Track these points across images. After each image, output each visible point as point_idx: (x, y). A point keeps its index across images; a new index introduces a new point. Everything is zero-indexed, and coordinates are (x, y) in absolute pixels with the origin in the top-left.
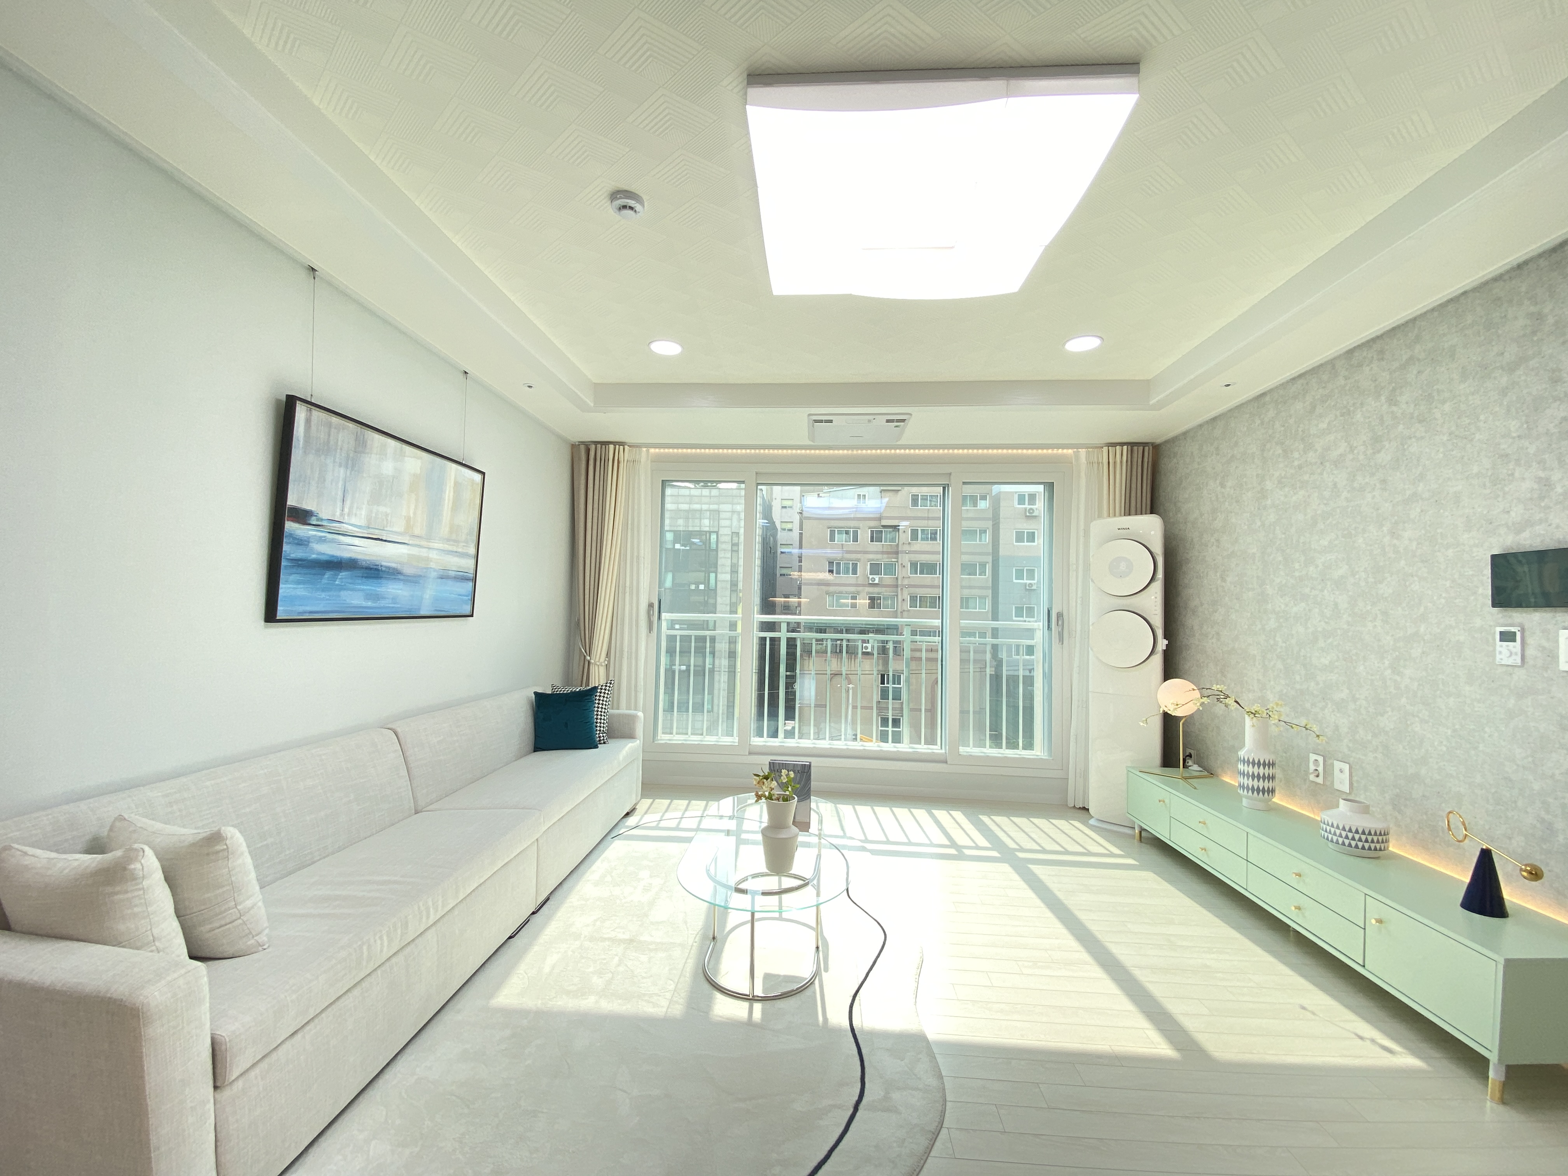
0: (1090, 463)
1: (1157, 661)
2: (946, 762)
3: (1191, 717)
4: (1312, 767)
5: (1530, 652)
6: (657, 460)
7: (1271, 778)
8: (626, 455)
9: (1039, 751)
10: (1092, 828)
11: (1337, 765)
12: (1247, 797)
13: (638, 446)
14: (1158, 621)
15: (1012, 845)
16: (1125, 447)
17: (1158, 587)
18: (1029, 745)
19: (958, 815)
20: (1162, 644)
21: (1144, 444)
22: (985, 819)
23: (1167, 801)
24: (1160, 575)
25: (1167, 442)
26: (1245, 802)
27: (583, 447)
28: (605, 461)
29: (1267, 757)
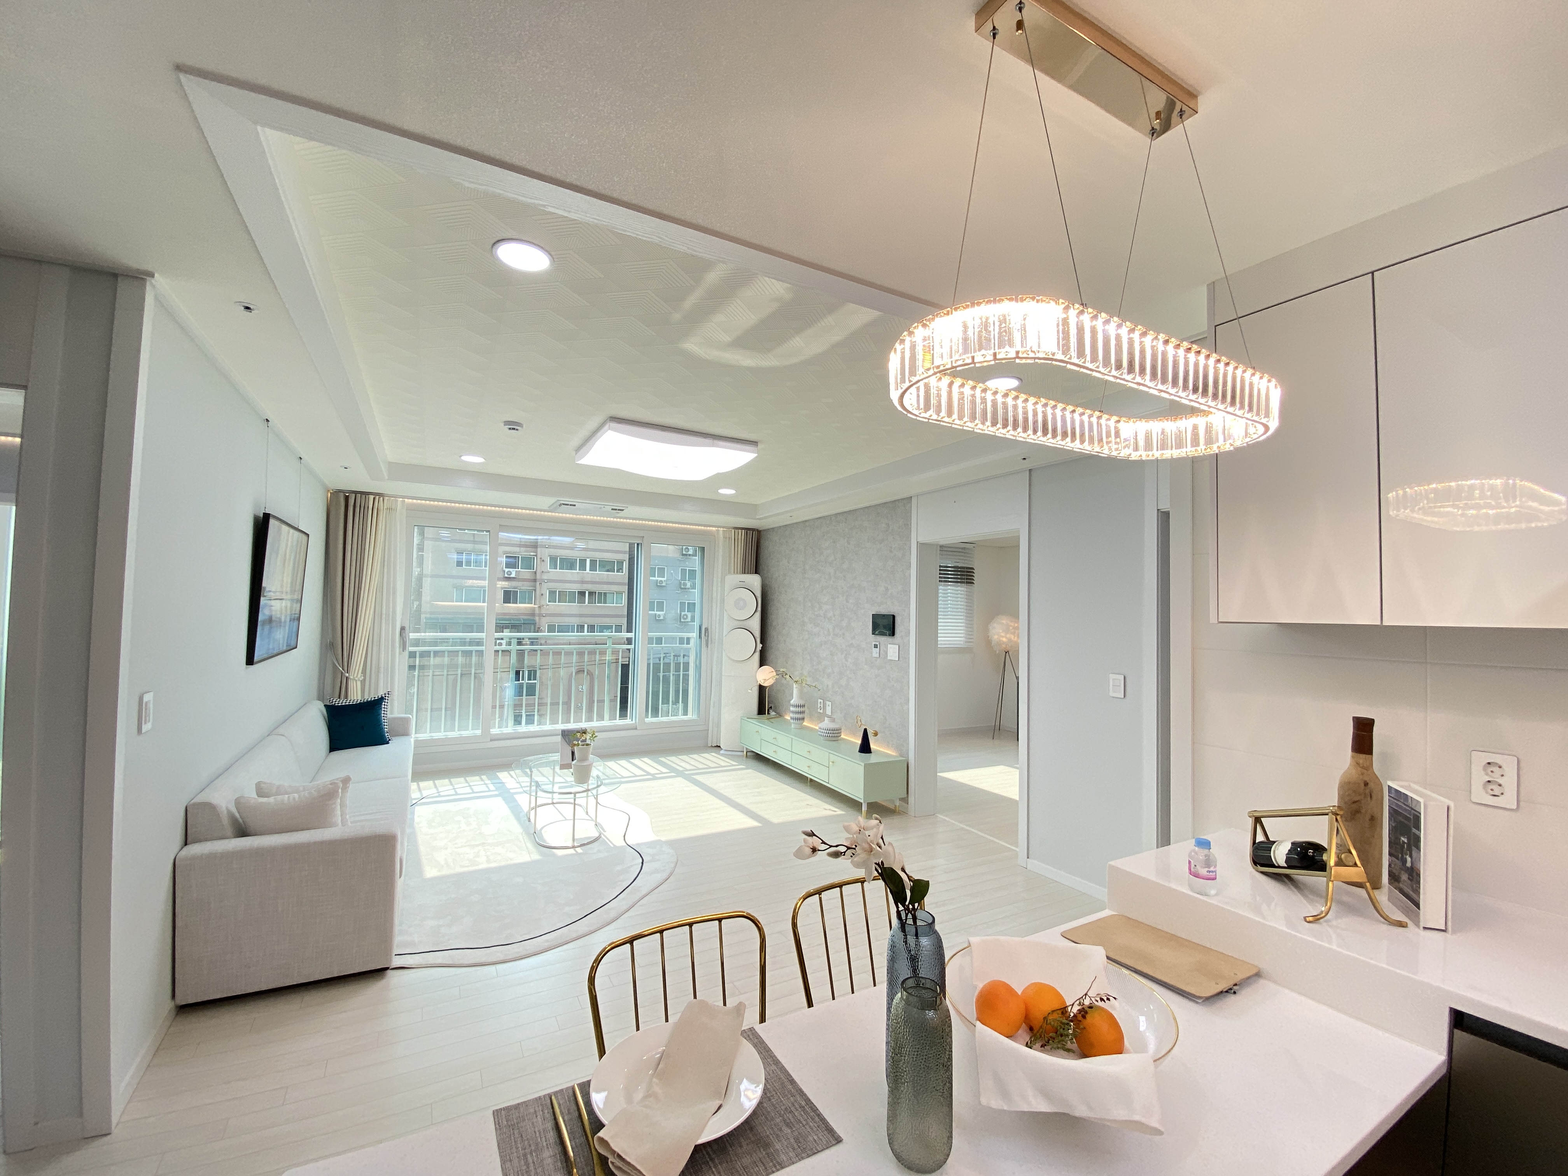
0: (725, 537)
1: (757, 656)
2: (636, 729)
3: (772, 685)
4: (819, 705)
5: (882, 652)
6: (411, 509)
7: (803, 712)
8: (383, 505)
9: (691, 716)
10: (723, 755)
11: (828, 703)
12: (794, 723)
13: (395, 497)
14: (758, 634)
15: (681, 769)
16: (744, 531)
17: (758, 615)
18: (685, 712)
19: (646, 759)
20: (760, 646)
21: (753, 530)
22: (663, 759)
23: (760, 731)
24: (759, 609)
25: (764, 530)
26: (793, 726)
27: (342, 495)
28: (366, 508)
29: (802, 703)
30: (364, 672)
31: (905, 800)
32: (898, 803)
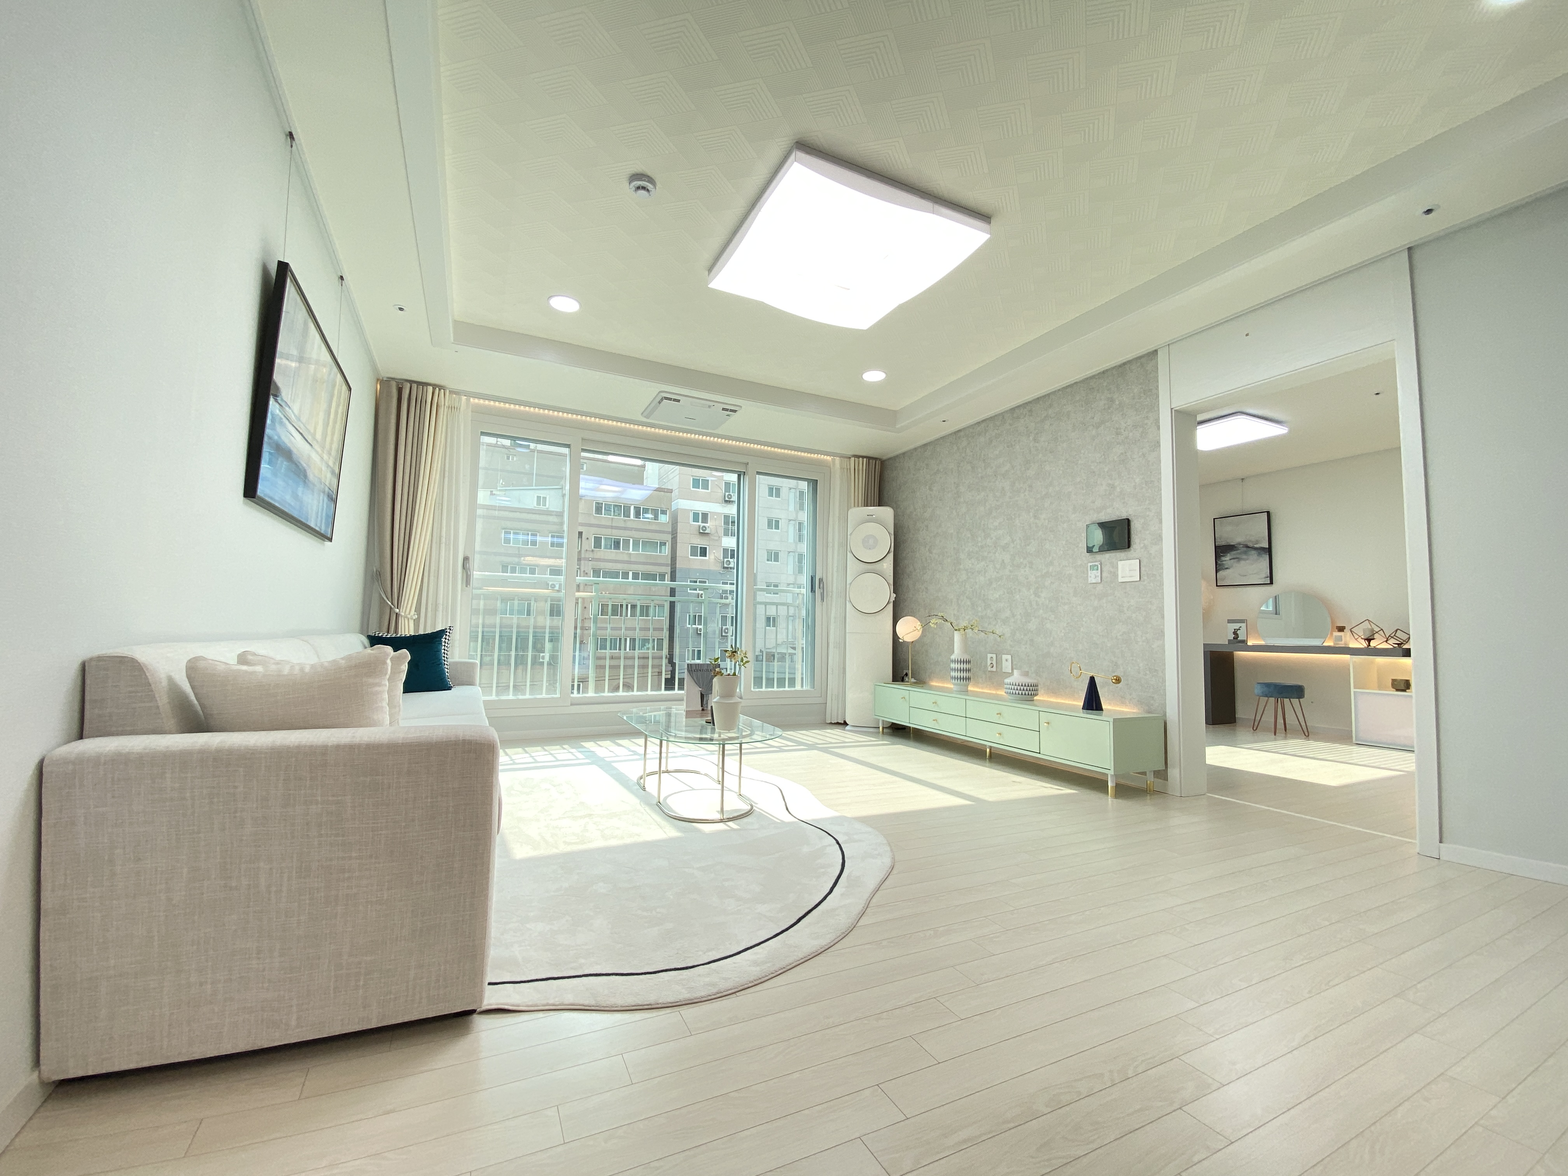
0: (842, 468)
1: (888, 609)
4: (989, 662)
6: (477, 410)
8: (445, 400)
10: (854, 732)
11: (1004, 657)
13: (458, 393)
14: (890, 579)
15: (809, 742)
16: (865, 459)
17: (891, 558)
20: (894, 594)
23: (907, 698)
24: (892, 549)
25: (891, 459)
26: (953, 688)
27: (394, 384)
28: (422, 402)
29: (966, 657)
30: (418, 610)
31: (1162, 774)
32: (1150, 778)
